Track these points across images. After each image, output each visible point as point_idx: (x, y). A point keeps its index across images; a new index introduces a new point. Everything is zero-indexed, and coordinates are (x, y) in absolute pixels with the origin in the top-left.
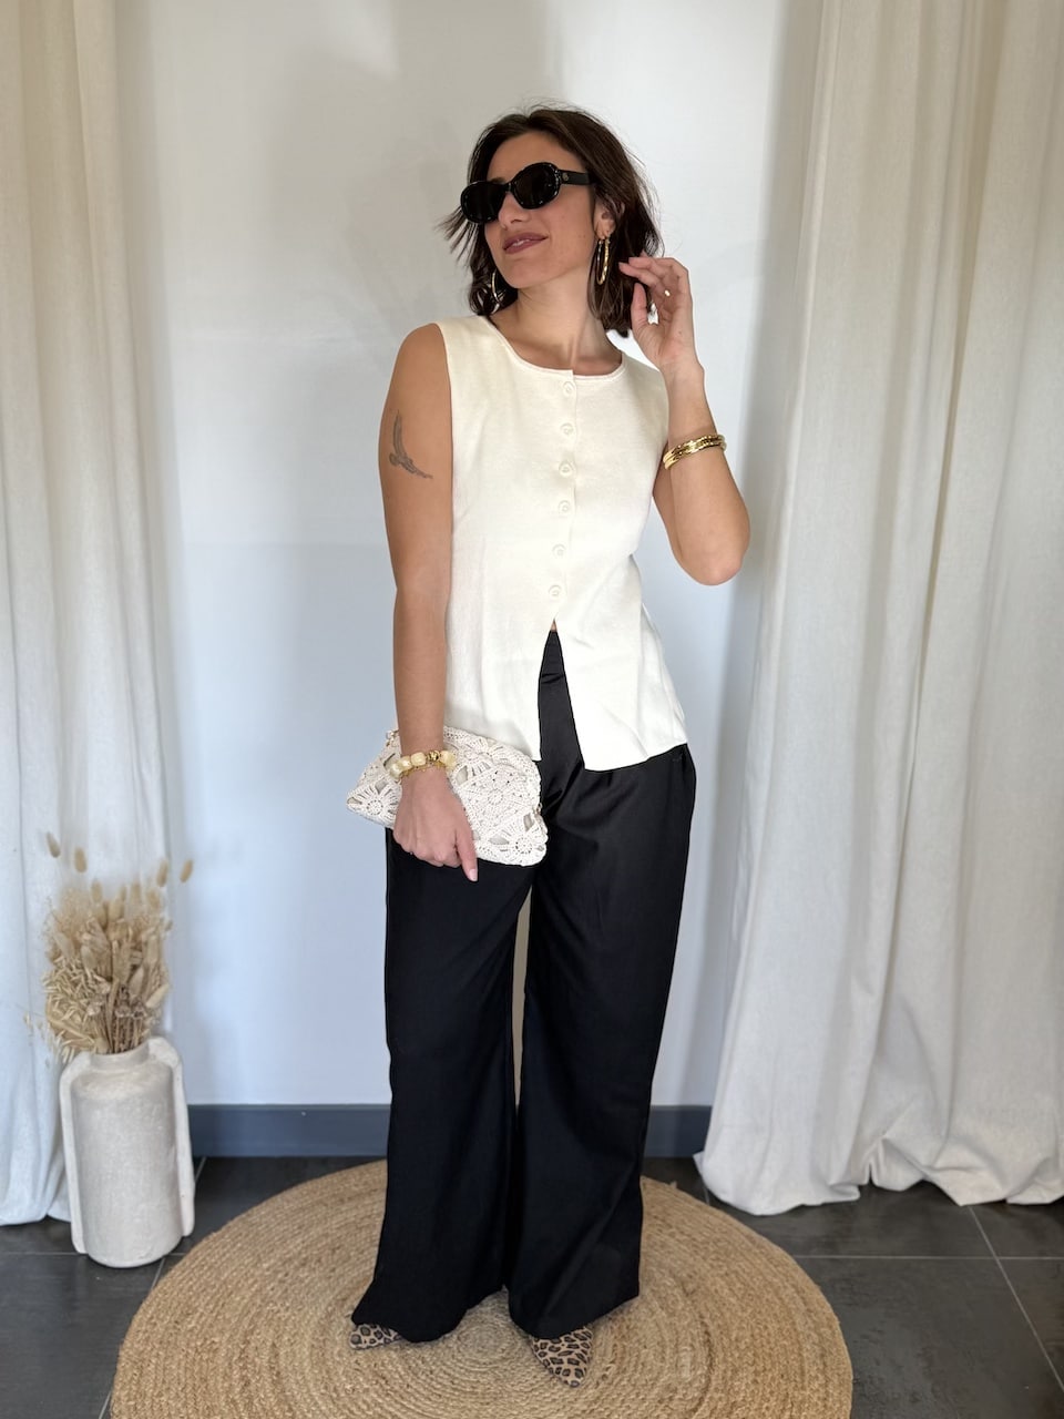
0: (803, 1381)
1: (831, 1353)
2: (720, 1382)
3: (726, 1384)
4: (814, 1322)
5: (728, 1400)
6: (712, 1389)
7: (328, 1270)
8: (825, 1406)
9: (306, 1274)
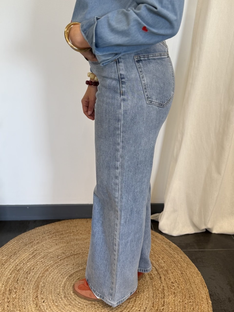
0: (173, 256)
1: (171, 245)
2: (157, 266)
3: (159, 266)
4: (160, 239)
5: (164, 270)
6: (157, 269)
7: (21, 290)
8: (183, 260)
9: (15, 295)
